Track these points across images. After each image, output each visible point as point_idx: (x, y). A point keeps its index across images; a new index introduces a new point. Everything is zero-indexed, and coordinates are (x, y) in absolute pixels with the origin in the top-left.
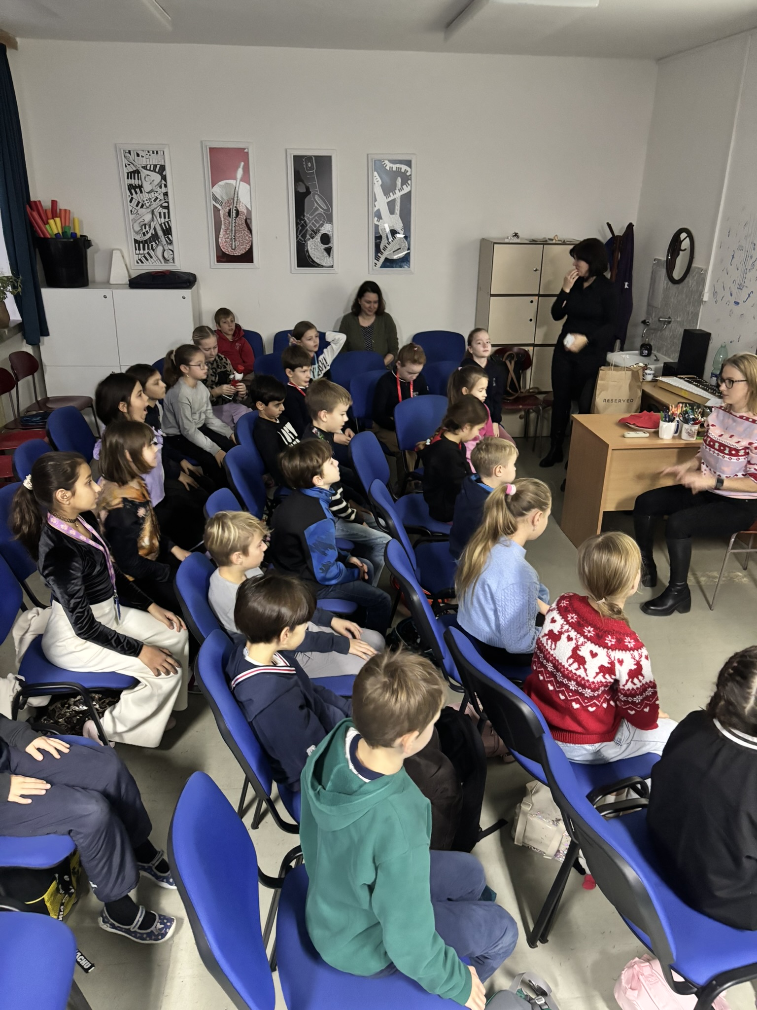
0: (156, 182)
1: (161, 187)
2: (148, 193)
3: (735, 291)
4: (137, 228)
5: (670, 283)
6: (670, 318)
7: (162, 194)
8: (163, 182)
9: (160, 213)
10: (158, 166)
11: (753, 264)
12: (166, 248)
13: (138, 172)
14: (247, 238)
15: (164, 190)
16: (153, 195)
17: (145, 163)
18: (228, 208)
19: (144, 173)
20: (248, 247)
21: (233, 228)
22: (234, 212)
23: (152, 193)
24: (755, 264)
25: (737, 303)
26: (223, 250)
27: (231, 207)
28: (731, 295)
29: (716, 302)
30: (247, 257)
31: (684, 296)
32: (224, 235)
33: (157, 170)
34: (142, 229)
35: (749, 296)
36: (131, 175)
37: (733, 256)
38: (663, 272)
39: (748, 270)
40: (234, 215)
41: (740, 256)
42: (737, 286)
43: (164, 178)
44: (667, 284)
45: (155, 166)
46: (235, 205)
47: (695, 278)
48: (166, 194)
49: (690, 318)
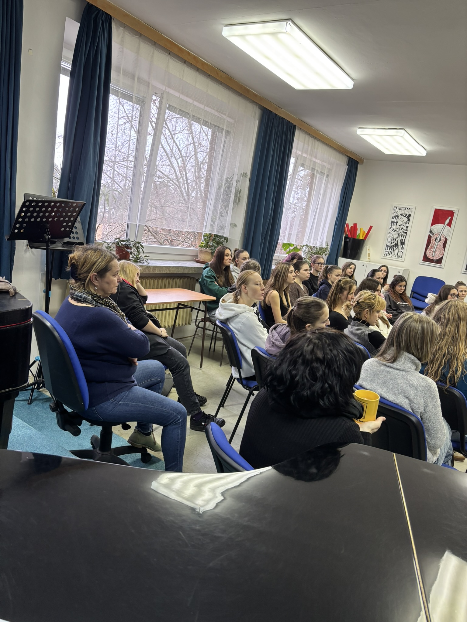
0: (404, 222)
1: (406, 224)
2: (400, 225)
4: (389, 240)
7: (406, 227)
8: (408, 222)
9: (402, 235)
10: (408, 215)
12: (400, 250)
13: (398, 216)
14: (442, 252)
15: (407, 225)
16: (401, 227)
17: (402, 213)
18: (436, 237)
19: (400, 217)
20: (441, 256)
21: (436, 247)
22: (439, 239)
23: (401, 226)
26: (428, 256)
27: (438, 236)
30: (439, 261)
32: (430, 249)
33: (407, 216)
34: (391, 241)
36: (394, 217)
40: (438, 240)
43: (409, 220)
45: (406, 214)
46: (440, 236)
48: (407, 227)
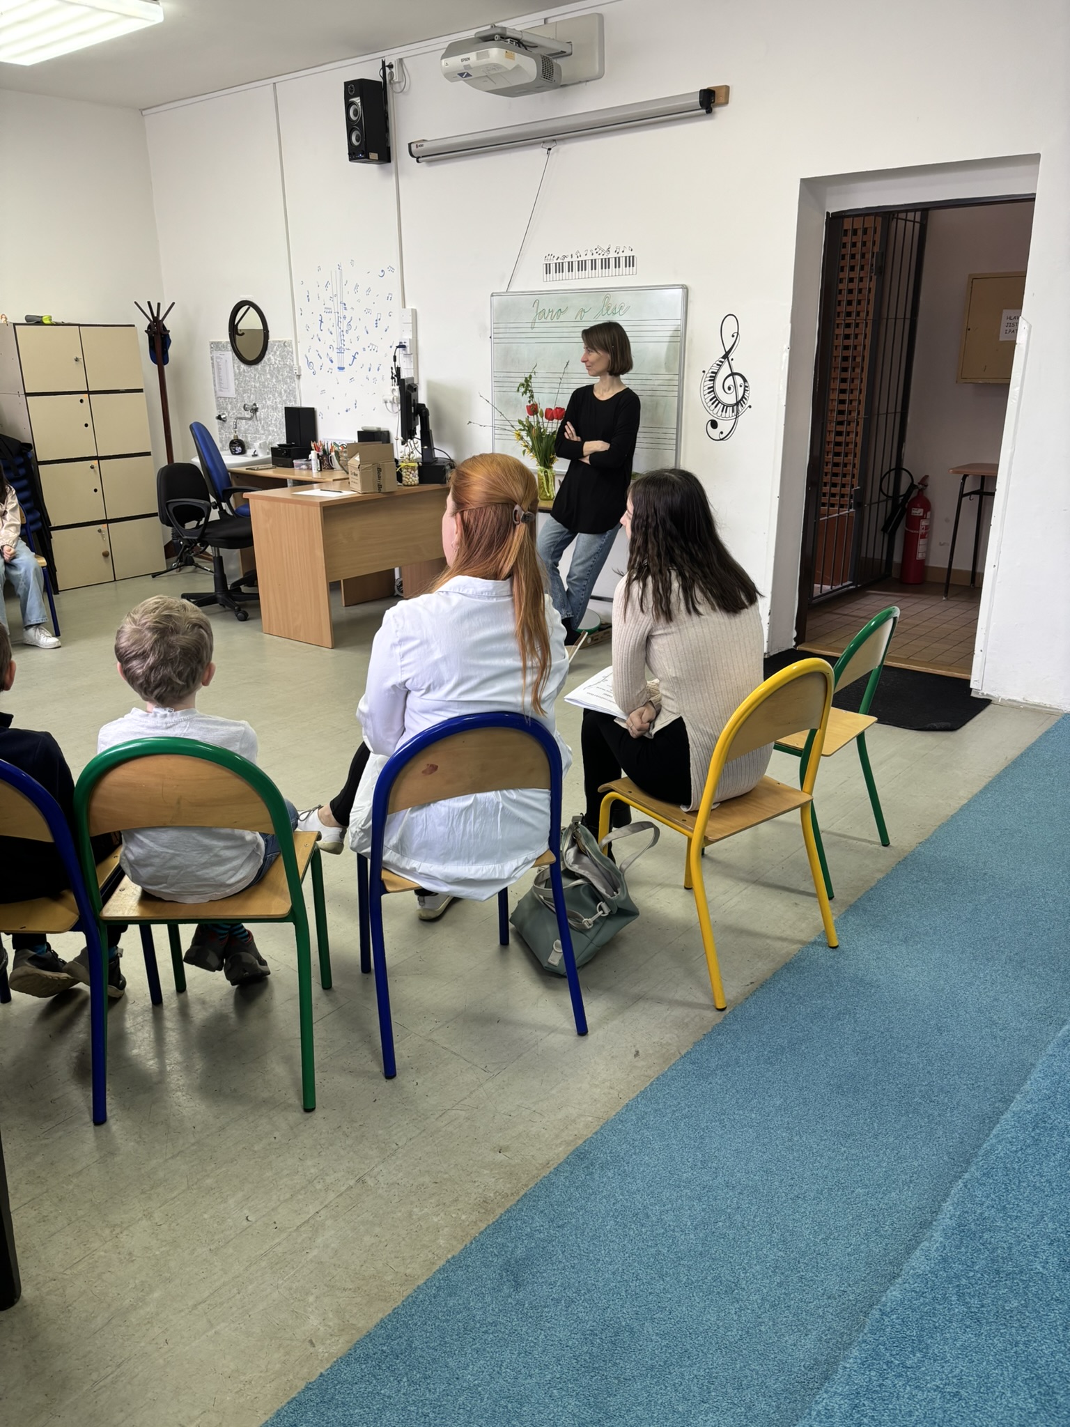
3: (334, 355)
5: (243, 366)
6: (255, 404)
11: (349, 324)
24: (351, 323)
25: (341, 369)
28: (332, 362)
29: (314, 373)
31: (268, 376)
35: (354, 357)
37: (322, 322)
38: (230, 354)
39: (345, 333)
41: (329, 321)
42: (336, 351)
44: (239, 368)
47: (278, 353)
49: (284, 398)
